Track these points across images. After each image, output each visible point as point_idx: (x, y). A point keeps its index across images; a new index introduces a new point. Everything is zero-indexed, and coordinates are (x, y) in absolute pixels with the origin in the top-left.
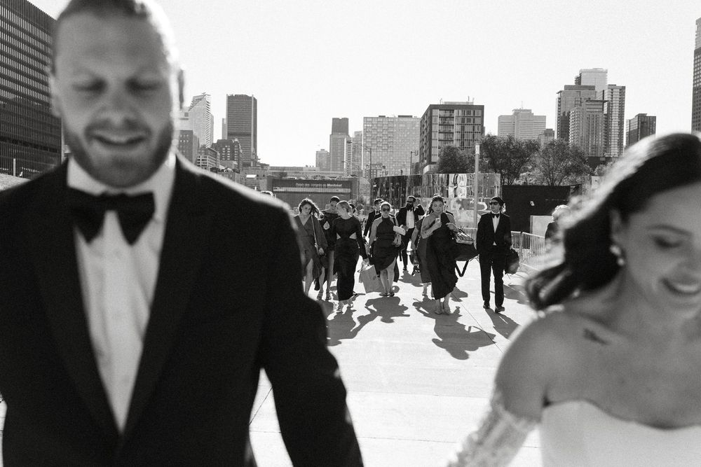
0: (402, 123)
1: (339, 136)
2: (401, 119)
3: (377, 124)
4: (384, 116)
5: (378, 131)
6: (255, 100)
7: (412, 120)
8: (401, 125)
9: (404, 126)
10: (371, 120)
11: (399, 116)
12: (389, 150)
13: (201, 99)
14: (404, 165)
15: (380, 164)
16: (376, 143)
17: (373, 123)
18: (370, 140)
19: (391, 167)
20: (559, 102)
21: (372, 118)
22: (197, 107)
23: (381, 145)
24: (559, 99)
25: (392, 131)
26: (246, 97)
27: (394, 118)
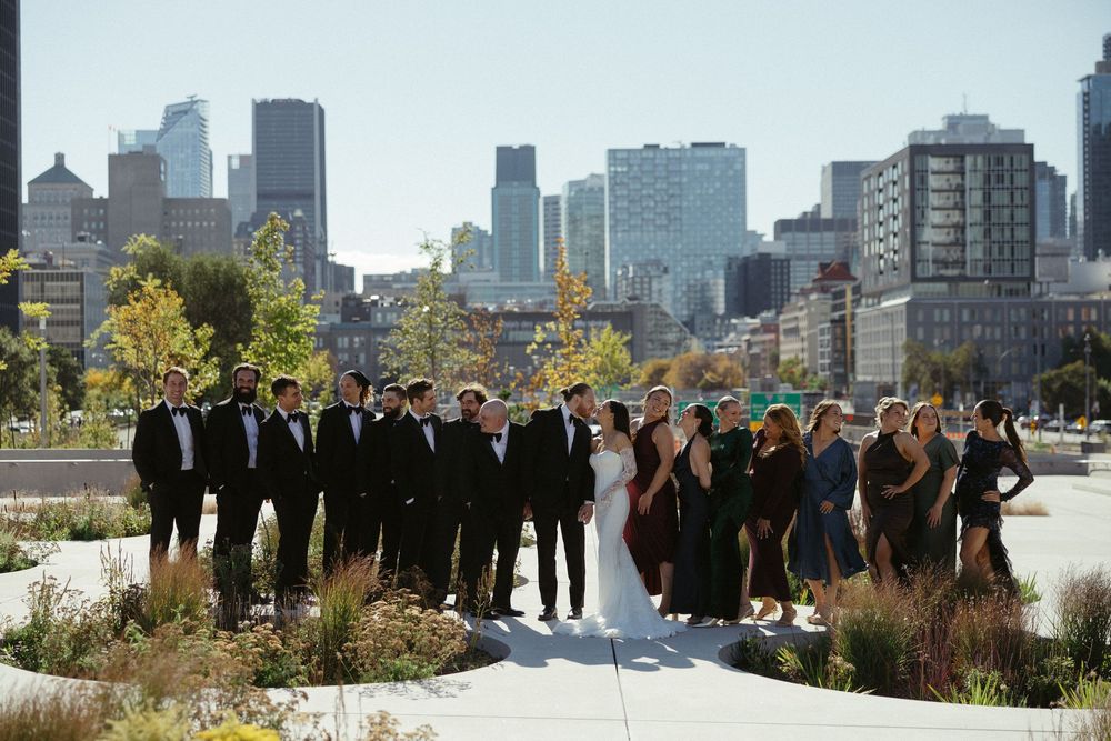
0: (702, 160)
1: (516, 189)
2: (699, 153)
3: (640, 166)
4: (657, 146)
5: (645, 180)
6: (322, 111)
7: (726, 153)
8: (699, 166)
9: (707, 167)
10: (625, 155)
11: (695, 145)
12: (672, 228)
13: (186, 112)
14: (710, 263)
15: (657, 263)
16: (639, 210)
17: (631, 162)
18: (625, 204)
19: (679, 269)
20: (1086, 102)
21: (629, 151)
22: (177, 130)
23: (652, 216)
24: (1085, 94)
25: (677, 180)
26: (297, 105)
27: (682, 149)
